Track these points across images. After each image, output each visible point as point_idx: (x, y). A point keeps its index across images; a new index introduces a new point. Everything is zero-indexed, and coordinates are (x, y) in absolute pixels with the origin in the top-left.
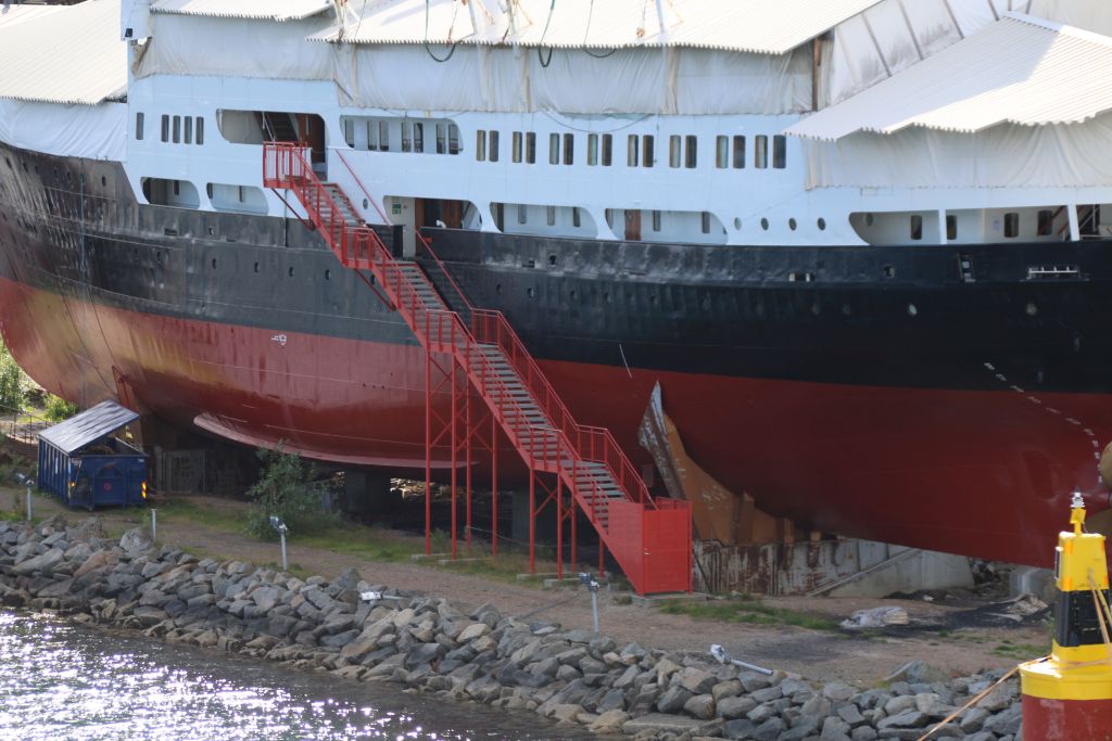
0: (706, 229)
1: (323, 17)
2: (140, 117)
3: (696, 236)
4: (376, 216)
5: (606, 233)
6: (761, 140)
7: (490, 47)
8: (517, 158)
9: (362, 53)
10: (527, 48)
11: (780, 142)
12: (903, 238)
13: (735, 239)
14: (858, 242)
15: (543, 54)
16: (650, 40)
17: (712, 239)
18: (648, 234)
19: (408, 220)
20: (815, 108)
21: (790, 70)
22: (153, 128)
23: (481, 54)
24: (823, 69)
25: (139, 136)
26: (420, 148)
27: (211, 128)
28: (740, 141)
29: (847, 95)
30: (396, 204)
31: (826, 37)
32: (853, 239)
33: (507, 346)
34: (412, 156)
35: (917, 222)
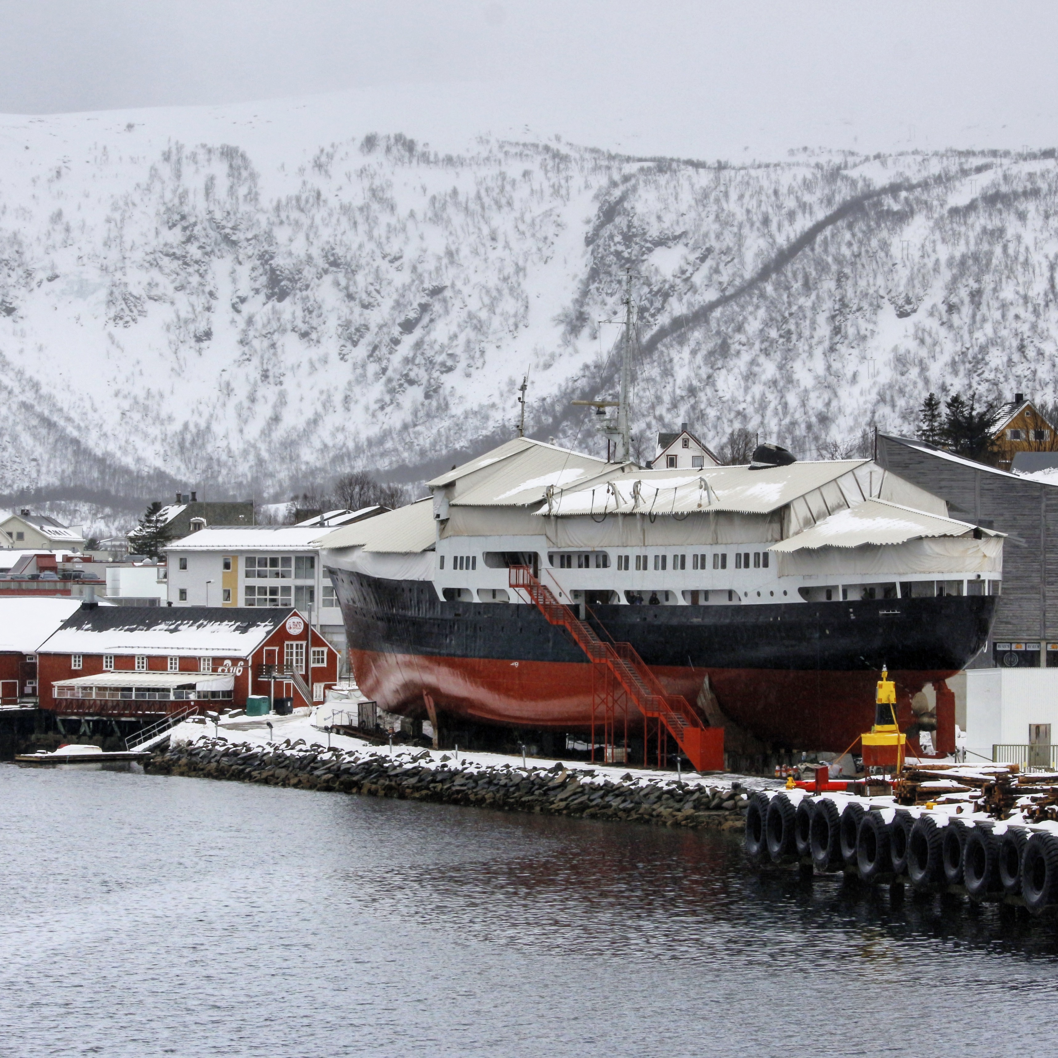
0: (730, 599)
1: (540, 503)
2: (442, 558)
3: (724, 601)
4: (566, 600)
5: (682, 602)
6: (757, 555)
7: (625, 515)
8: (638, 568)
9: (559, 520)
10: (643, 515)
11: (766, 555)
12: (823, 598)
13: (745, 602)
14: (802, 601)
15: (651, 518)
16: (705, 509)
17: (735, 602)
18: (702, 602)
19: (581, 602)
20: (782, 539)
21: (771, 522)
22: (449, 563)
23: (620, 519)
24: (786, 521)
25: (442, 567)
26: (587, 566)
27: (480, 561)
28: (747, 556)
29: (797, 533)
30: (576, 593)
31: (787, 507)
32: (799, 599)
33: (633, 660)
34: (584, 570)
35: (829, 591)
